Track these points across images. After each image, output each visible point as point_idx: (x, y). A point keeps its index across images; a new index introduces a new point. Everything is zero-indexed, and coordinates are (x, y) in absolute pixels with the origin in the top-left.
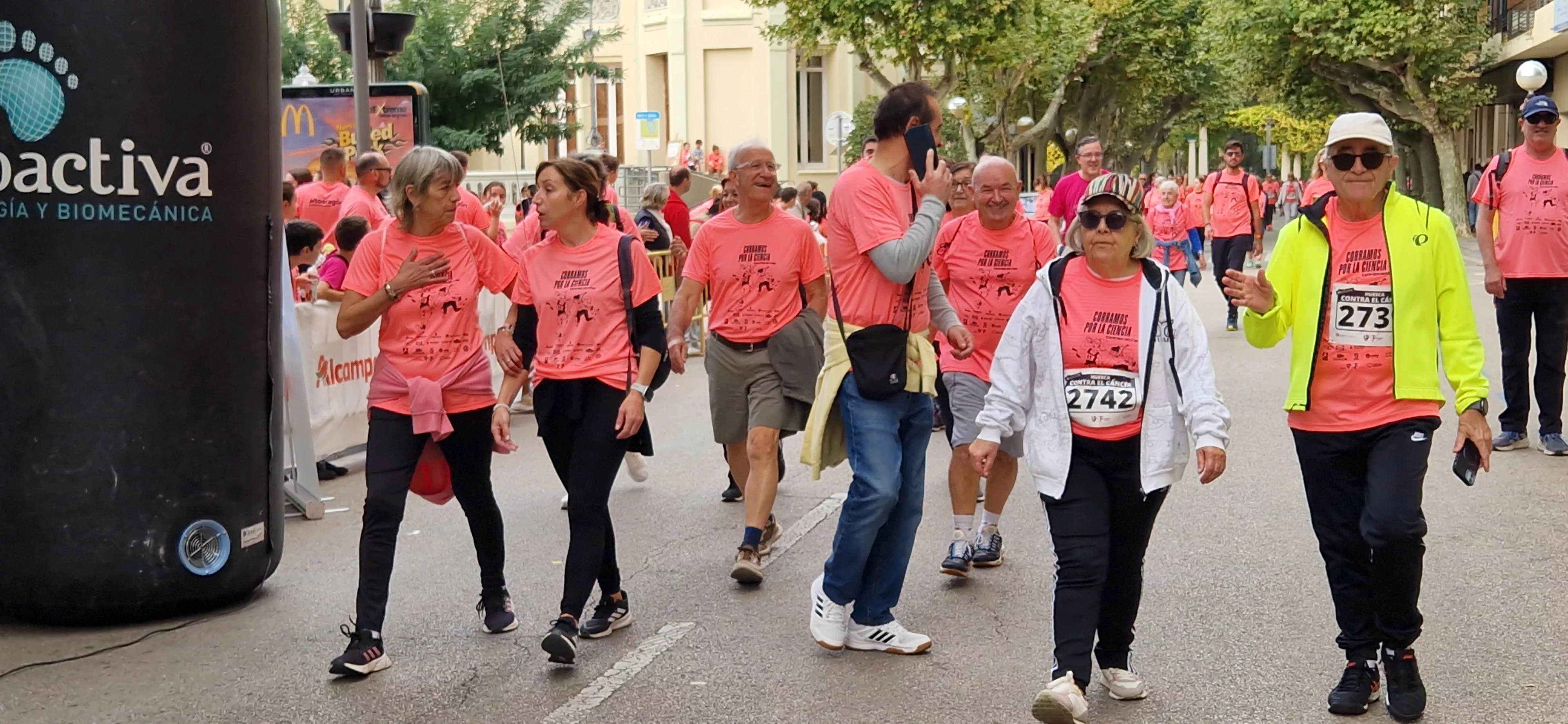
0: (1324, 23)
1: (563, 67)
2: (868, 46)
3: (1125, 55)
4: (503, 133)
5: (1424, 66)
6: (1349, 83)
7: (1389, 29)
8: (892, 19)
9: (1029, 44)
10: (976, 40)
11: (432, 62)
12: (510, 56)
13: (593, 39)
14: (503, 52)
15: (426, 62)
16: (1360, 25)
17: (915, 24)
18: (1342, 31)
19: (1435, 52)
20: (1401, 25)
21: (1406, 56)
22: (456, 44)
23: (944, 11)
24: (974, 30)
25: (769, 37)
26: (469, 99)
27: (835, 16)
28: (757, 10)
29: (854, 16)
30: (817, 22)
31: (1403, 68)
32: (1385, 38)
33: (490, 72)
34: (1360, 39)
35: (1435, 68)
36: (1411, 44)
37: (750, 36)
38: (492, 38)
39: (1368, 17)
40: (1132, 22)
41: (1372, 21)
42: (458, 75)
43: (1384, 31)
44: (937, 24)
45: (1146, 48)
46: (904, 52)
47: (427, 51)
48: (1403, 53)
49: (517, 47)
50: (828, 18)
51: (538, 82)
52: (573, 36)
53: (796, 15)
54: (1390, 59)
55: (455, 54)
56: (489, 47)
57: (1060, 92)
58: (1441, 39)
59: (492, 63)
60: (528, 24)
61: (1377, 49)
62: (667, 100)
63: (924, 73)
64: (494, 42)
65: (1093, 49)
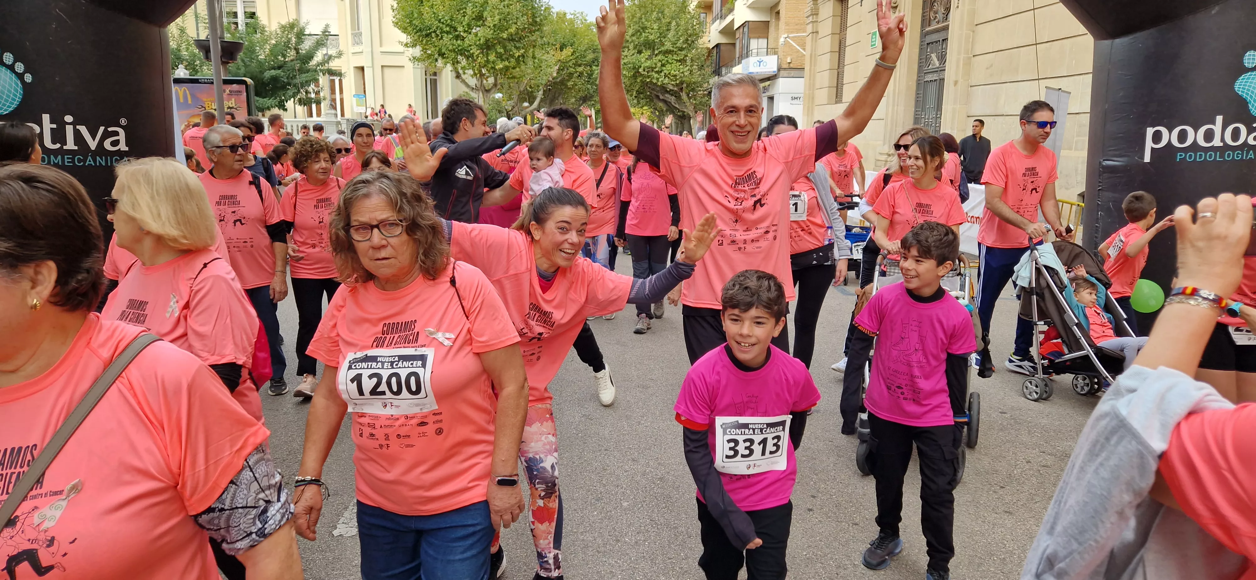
0: (652, 69)
1: (316, 71)
2: (460, 68)
3: (567, 78)
4: (287, 102)
5: (689, 89)
6: (659, 94)
7: (677, 72)
8: (470, 57)
9: (529, 71)
10: (507, 68)
11: (249, 65)
12: (289, 65)
13: (329, 58)
14: (285, 62)
15: (246, 66)
16: (666, 70)
17: (481, 60)
18: (658, 72)
19: (694, 83)
20: (681, 71)
21: (682, 84)
22: (262, 57)
23: (494, 54)
24: (507, 63)
26: (268, 85)
27: (445, 54)
28: (407, 49)
29: (453, 55)
30: (436, 56)
31: (681, 89)
32: (675, 76)
33: (279, 72)
34: (665, 76)
35: (693, 90)
36: (684, 79)
37: (404, 60)
38: (279, 55)
39: (668, 67)
40: (571, 64)
41: (670, 68)
42: (262, 72)
43: (675, 73)
44: (491, 60)
45: (575, 75)
46: (476, 72)
47: (246, 60)
48: (682, 83)
49: (292, 61)
50: (442, 55)
51: (304, 77)
52: (319, 57)
53: (425, 52)
54: (677, 85)
55: (260, 62)
56: (278, 59)
57: (541, 92)
58: (696, 78)
59: (279, 68)
60: (297, 50)
61: (672, 80)
62: (364, 88)
63: (485, 82)
64: (280, 57)
65: (555, 75)
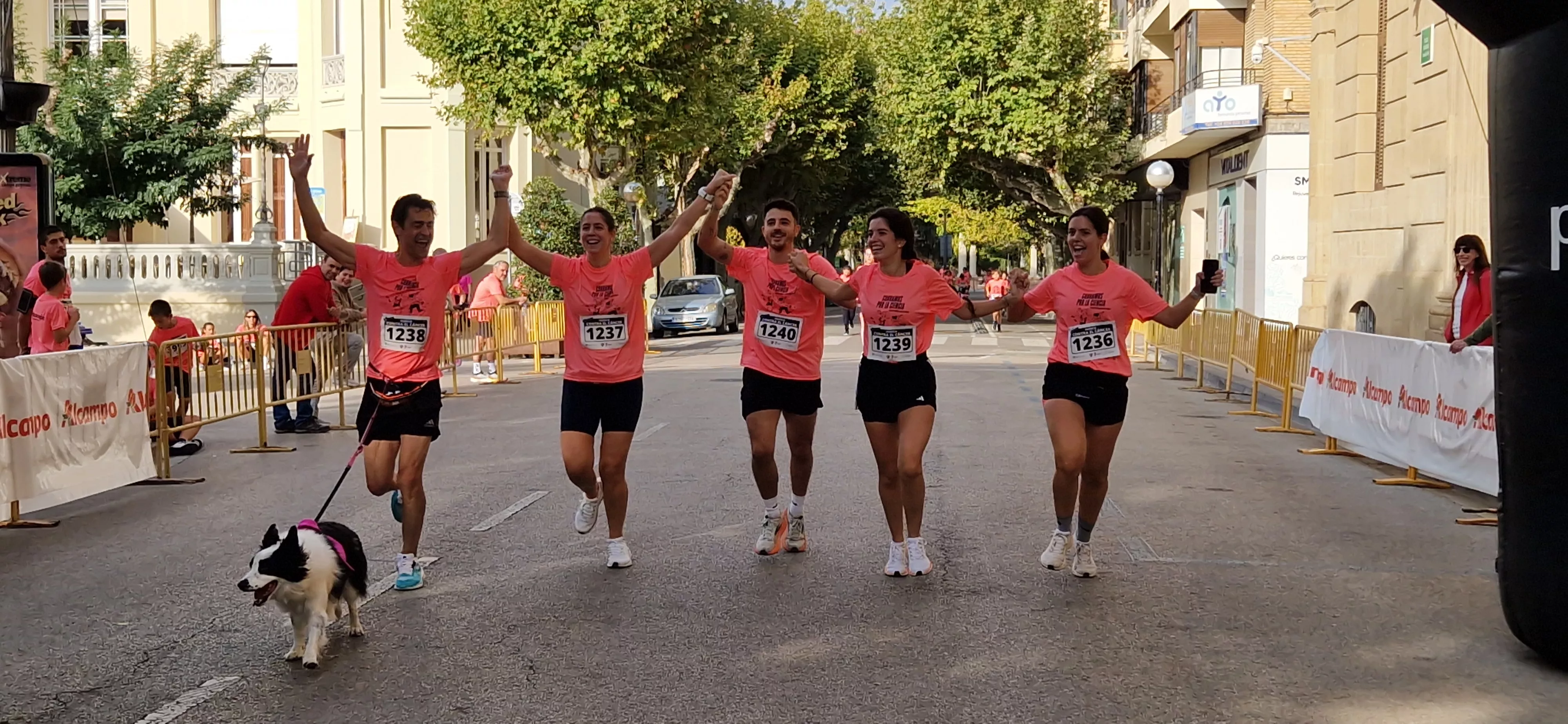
0: (976, 120)
1: (229, 140)
3: (798, 145)
4: (167, 206)
6: (1004, 177)
13: (263, 113)
16: (1012, 123)
17: (588, 109)
18: (996, 128)
19: (1081, 150)
20: (1048, 123)
21: (1054, 153)
25: (445, 117)
27: (510, 99)
28: (433, 90)
29: (530, 102)
30: (493, 104)
31: (1052, 165)
32: (1034, 135)
33: (151, 144)
34: (1012, 136)
36: (1058, 142)
37: (425, 115)
38: (155, 110)
39: (1019, 115)
40: (806, 114)
41: (1022, 118)
43: (1033, 129)
44: (611, 109)
45: (820, 138)
48: (1051, 149)
49: (181, 120)
50: (503, 100)
51: (202, 155)
52: (240, 111)
53: (471, 97)
54: (1040, 155)
61: (1027, 145)
62: (345, 175)
